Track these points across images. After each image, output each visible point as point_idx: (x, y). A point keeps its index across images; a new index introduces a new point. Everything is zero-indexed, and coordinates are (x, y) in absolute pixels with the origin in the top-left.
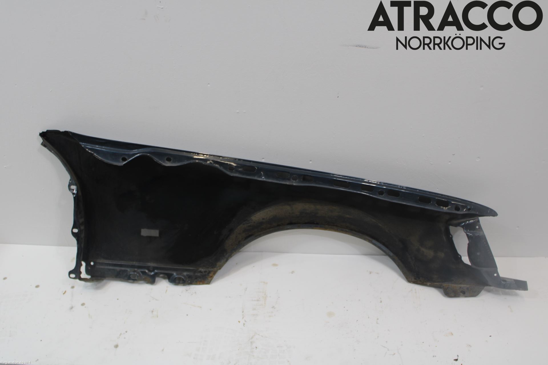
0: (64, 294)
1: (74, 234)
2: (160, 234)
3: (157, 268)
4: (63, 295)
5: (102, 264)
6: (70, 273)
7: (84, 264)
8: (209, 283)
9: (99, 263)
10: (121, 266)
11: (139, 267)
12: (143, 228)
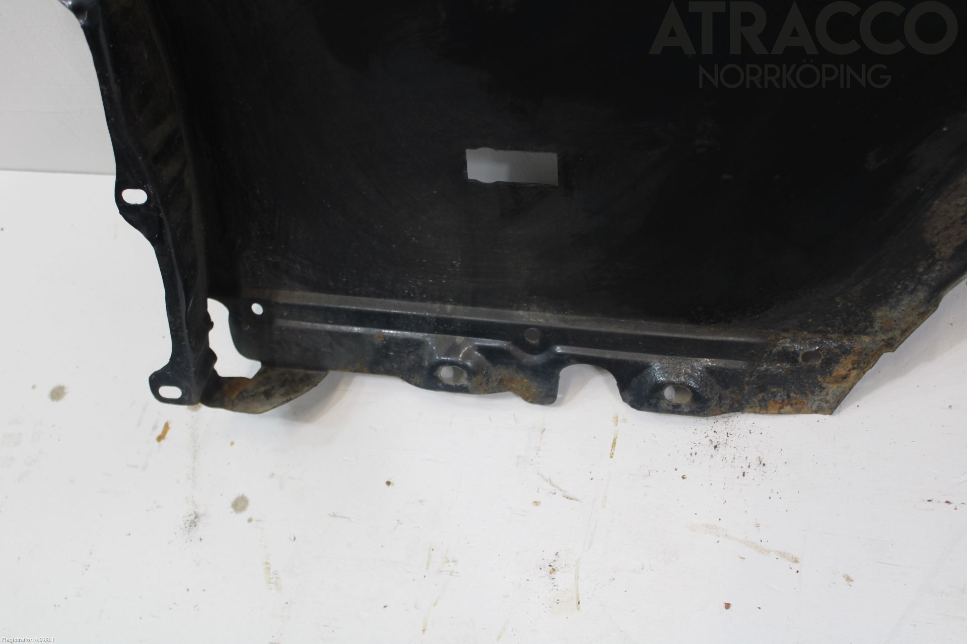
0: (160, 438)
1: (126, 210)
2: (565, 168)
3: (563, 337)
4: (156, 443)
5: (303, 311)
6: (157, 381)
7: (217, 311)
8: (831, 407)
9: (290, 307)
10: (389, 321)
11: (474, 330)
12: (475, 146)
